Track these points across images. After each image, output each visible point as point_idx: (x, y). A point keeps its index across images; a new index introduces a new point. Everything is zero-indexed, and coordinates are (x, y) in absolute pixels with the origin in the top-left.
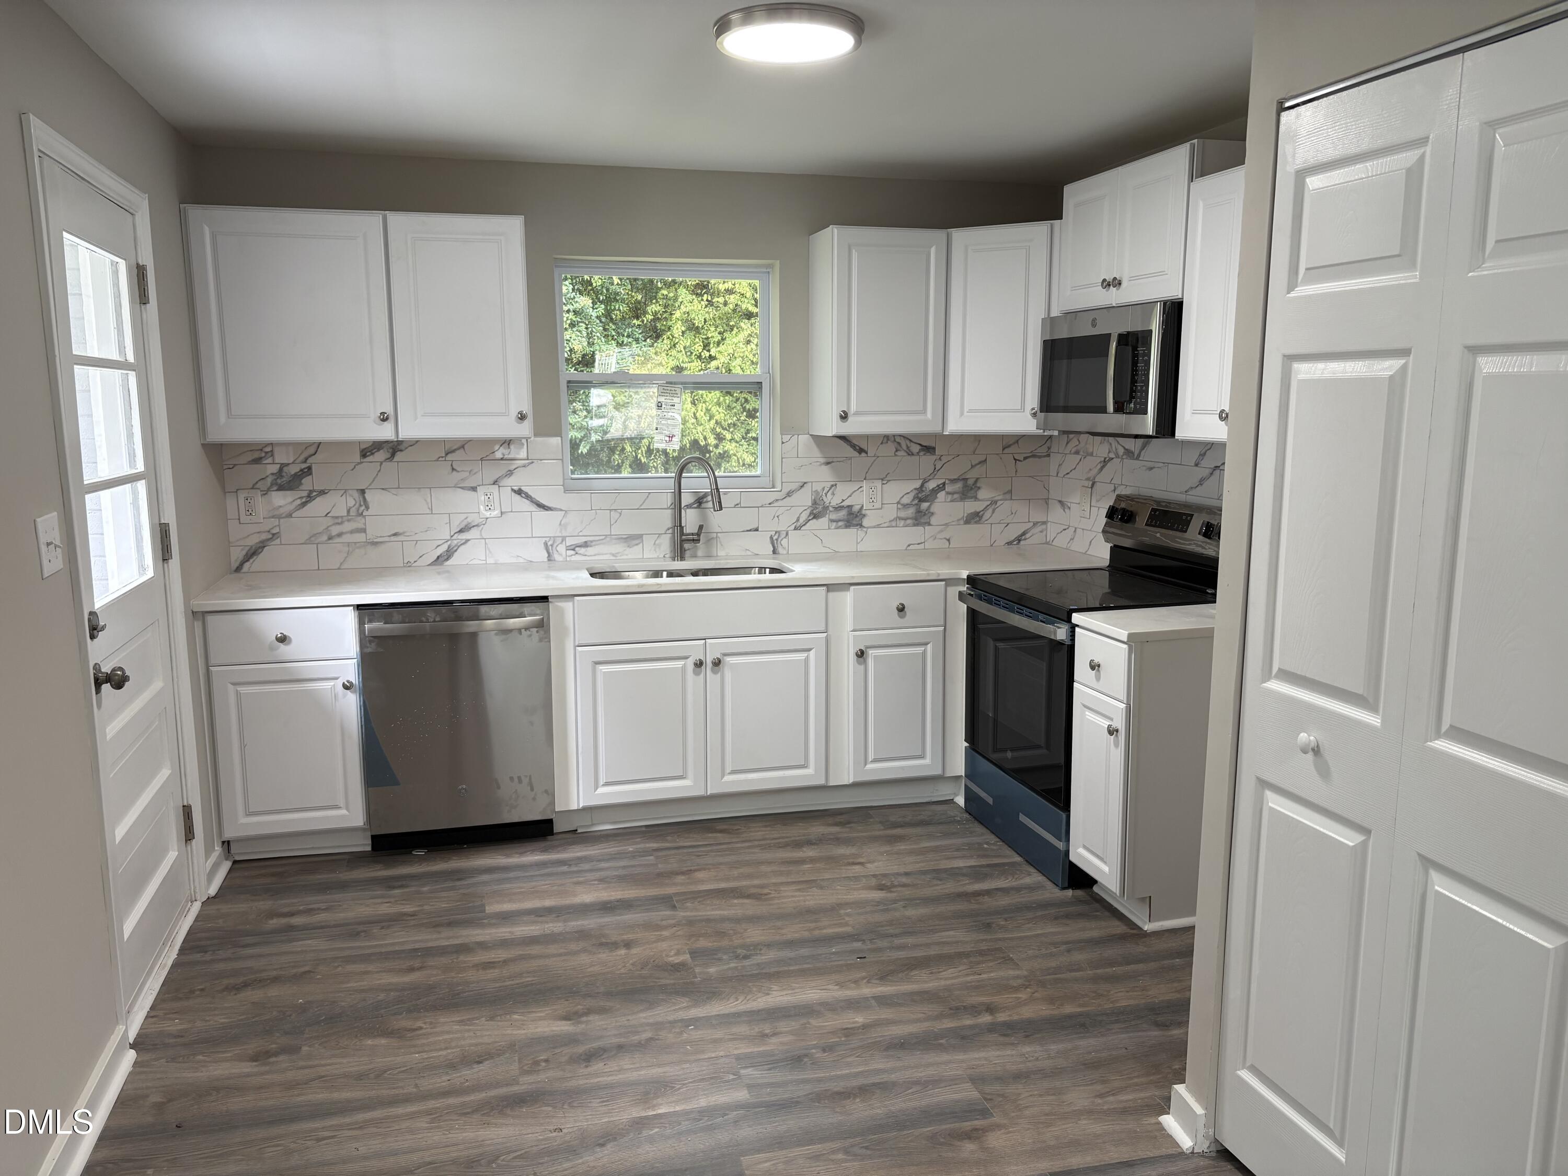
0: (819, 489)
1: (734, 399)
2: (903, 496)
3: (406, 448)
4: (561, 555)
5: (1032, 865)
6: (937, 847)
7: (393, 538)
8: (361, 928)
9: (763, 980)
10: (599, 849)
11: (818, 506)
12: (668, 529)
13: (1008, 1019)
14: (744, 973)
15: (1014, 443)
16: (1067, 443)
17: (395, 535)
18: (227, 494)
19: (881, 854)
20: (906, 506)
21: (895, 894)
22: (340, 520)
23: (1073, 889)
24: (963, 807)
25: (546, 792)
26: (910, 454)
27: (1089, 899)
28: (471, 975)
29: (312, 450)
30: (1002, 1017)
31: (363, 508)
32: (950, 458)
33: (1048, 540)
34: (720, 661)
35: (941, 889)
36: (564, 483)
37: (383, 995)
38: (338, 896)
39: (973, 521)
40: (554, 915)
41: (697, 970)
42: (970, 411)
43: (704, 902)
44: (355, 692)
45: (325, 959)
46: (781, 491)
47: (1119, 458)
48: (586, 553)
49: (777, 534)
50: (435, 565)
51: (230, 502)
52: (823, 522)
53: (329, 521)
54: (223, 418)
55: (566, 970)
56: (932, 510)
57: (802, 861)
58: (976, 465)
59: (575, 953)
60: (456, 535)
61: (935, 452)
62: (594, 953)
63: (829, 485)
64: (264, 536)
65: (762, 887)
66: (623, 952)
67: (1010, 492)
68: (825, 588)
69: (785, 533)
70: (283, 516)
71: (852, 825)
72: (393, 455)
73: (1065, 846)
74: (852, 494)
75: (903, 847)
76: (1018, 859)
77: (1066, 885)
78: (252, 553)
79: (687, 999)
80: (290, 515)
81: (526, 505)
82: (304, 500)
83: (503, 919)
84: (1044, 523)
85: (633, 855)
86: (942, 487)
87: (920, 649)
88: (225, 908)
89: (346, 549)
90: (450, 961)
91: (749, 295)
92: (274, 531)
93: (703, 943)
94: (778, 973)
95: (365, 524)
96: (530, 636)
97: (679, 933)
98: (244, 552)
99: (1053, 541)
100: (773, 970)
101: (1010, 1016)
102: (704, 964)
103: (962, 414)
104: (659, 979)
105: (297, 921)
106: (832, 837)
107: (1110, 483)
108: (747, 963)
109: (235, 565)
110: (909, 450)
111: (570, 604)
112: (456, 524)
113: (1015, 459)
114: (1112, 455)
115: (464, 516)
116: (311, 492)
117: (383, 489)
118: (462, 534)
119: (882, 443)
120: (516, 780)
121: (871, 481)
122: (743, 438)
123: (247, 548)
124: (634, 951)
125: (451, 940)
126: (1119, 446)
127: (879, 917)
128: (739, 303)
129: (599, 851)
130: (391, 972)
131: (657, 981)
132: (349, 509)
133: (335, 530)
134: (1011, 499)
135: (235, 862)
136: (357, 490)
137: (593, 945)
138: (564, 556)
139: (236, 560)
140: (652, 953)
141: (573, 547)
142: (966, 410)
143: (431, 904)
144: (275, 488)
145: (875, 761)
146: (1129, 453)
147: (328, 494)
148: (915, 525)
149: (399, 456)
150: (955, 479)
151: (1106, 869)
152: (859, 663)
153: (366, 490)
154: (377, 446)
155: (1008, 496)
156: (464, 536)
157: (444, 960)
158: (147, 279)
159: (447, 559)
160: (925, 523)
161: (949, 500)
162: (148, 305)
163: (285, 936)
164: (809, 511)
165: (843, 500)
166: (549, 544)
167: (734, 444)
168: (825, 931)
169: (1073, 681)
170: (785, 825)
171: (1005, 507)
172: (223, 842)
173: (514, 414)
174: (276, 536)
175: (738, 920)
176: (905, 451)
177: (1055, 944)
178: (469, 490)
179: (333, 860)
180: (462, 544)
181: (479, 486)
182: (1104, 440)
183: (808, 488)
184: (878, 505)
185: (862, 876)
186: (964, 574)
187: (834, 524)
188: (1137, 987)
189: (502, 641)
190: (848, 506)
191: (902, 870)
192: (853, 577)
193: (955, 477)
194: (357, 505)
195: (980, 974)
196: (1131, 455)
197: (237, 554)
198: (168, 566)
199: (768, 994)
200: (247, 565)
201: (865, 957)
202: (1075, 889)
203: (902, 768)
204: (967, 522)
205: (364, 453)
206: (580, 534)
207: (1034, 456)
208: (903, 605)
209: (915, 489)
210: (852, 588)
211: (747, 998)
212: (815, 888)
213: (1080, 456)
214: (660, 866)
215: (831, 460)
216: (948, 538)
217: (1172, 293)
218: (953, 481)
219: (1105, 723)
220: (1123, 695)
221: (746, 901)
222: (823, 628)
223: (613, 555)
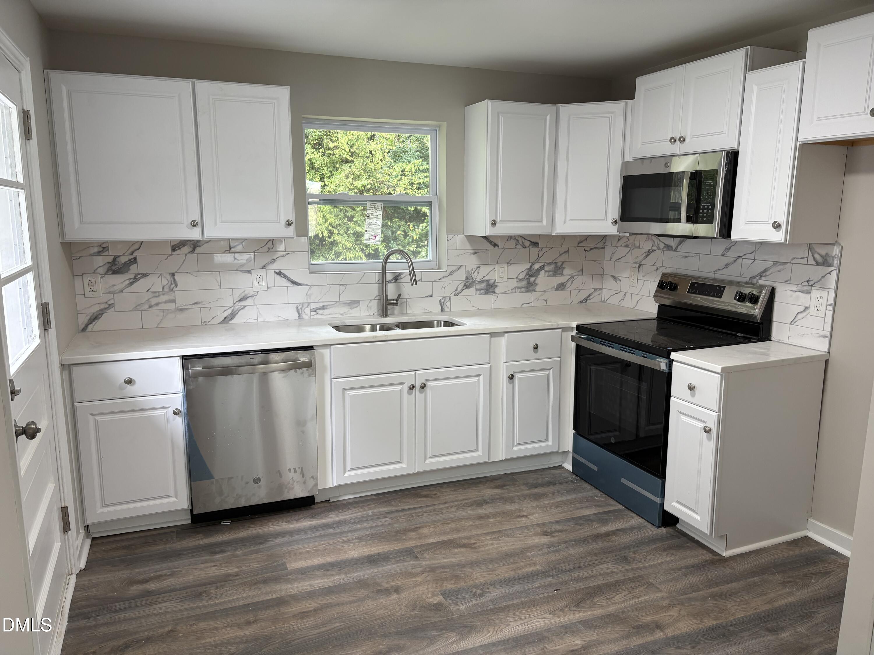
0: (470, 270)
1: (339, 210)
2: (520, 274)
3: (203, 245)
4: (307, 315)
5: (631, 511)
6: (567, 501)
7: (194, 306)
8: (201, 589)
9: (500, 613)
10: (350, 514)
11: (468, 281)
12: (376, 297)
13: (673, 634)
14: (485, 609)
15: (584, 240)
16: (619, 240)
17: (196, 303)
18: (75, 277)
19: (535, 507)
20: (521, 280)
21: (557, 538)
22: (157, 294)
23: (664, 527)
24: (571, 471)
25: (312, 477)
26: (524, 247)
27: (678, 534)
28: (293, 625)
29: (136, 246)
30: (670, 632)
31: (173, 285)
32: (547, 249)
33: (603, 300)
34: (425, 385)
35: (584, 532)
36: (309, 267)
37: (233, 648)
38: (177, 563)
39: (560, 289)
40: (337, 569)
41: (452, 608)
42: (571, 220)
43: (436, 553)
44: (181, 416)
45: (181, 619)
46: (446, 271)
47: (660, 249)
48: (324, 314)
49: (444, 299)
50: (223, 323)
51: (78, 283)
52: (472, 290)
53: (149, 295)
54: (77, 225)
55: (361, 615)
56: (536, 282)
57: (486, 517)
58: (562, 254)
59: (362, 600)
60: (237, 303)
61: (539, 245)
62: (376, 599)
63: (475, 267)
64: (103, 306)
65: (469, 538)
66: (395, 596)
67: (582, 270)
68: (489, 335)
69: (448, 298)
70: (117, 292)
71: (507, 487)
72: (194, 249)
73: (661, 501)
74: (489, 272)
75: (546, 502)
76: (620, 507)
77: (661, 525)
78: (94, 318)
79: (455, 634)
80: (121, 291)
81: (284, 282)
82: (131, 281)
83: (303, 574)
84: (601, 289)
85: (374, 518)
86: (542, 268)
87: (546, 373)
88: (95, 578)
89: (162, 314)
90: (275, 613)
91: (347, 149)
92: (110, 303)
93: (448, 586)
94: (507, 606)
95: (175, 297)
96: (302, 373)
97: (428, 578)
98: (88, 318)
99: (607, 300)
100: (504, 604)
101: (674, 631)
102: (455, 603)
103: (565, 222)
104: (429, 617)
105: (152, 586)
106: (498, 497)
107: (653, 265)
108: (483, 600)
109: (82, 326)
110: (524, 245)
111: (328, 350)
112: (238, 295)
113: (585, 250)
114: (654, 248)
115: (243, 290)
116: (136, 275)
117: (187, 273)
118: (241, 302)
119: (507, 240)
120: (293, 470)
121: (501, 264)
122: (345, 233)
123: (91, 315)
124: (403, 595)
125: (270, 595)
126: (660, 243)
127: (554, 557)
128: (342, 154)
129: (350, 516)
130: (234, 626)
131: (428, 619)
132: (164, 287)
133: (154, 301)
134: (582, 275)
135: (93, 539)
136: (169, 273)
137: (373, 592)
138: (309, 314)
139: (82, 323)
140: (416, 597)
141: (314, 310)
142: (568, 218)
143: (247, 565)
144: (111, 273)
145: (519, 444)
146: (668, 247)
147: (148, 277)
148: (526, 292)
149: (198, 250)
150: (550, 263)
151: (698, 517)
152: (510, 383)
153: (176, 274)
154: (182, 244)
155: (580, 273)
156: (243, 304)
157: (270, 612)
158: (30, 120)
159: (231, 319)
160: (532, 290)
161: (546, 276)
162: (31, 140)
163: (145, 600)
164: (463, 284)
165: (484, 277)
166: (299, 307)
167: (340, 237)
168: (524, 570)
169: (670, 396)
170: (465, 489)
171: (579, 280)
172: (85, 526)
173: (283, 221)
174: (111, 306)
175: (464, 565)
176: (521, 245)
177: (674, 570)
178: (246, 272)
179: (164, 533)
180: (241, 309)
181: (253, 270)
182: (649, 238)
183: (463, 269)
184: (505, 279)
185: (530, 526)
186: (574, 324)
187: (478, 292)
188: (742, 601)
189: (283, 377)
190: (487, 280)
191: (553, 519)
192: (507, 328)
193: (551, 261)
194: (169, 284)
195: (639, 598)
196: (670, 248)
197: (83, 319)
198: (48, 334)
199: (508, 625)
200: (90, 327)
201: (559, 589)
202: (667, 527)
203: (535, 448)
204: (557, 289)
205: (173, 248)
206: (320, 301)
207: (596, 248)
208: (537, 345)
209: (527, 269)
210: (506, 335)
211: (496, 630)
212: (503, 537)
213: (629, 249)
214: (395, 525)
215: (477, 251)
216: (545, 299)
217: (732, 145)
218: (549, 264)
219: (702, 425)
220: (716, 407)
221: (463, 550)
222: (488, 361)
223: (341, 314)
